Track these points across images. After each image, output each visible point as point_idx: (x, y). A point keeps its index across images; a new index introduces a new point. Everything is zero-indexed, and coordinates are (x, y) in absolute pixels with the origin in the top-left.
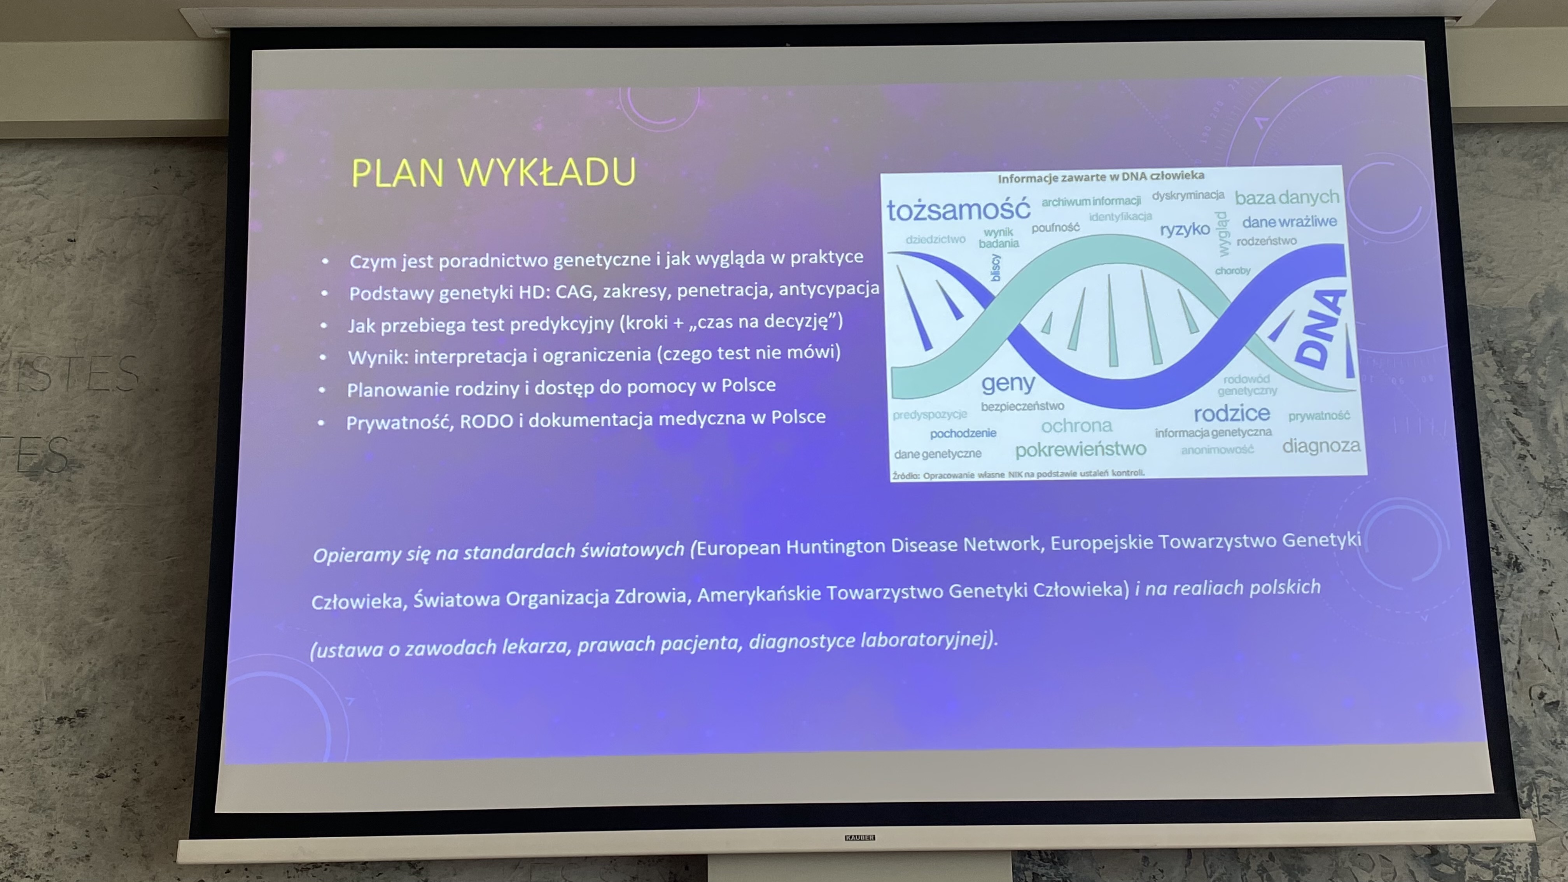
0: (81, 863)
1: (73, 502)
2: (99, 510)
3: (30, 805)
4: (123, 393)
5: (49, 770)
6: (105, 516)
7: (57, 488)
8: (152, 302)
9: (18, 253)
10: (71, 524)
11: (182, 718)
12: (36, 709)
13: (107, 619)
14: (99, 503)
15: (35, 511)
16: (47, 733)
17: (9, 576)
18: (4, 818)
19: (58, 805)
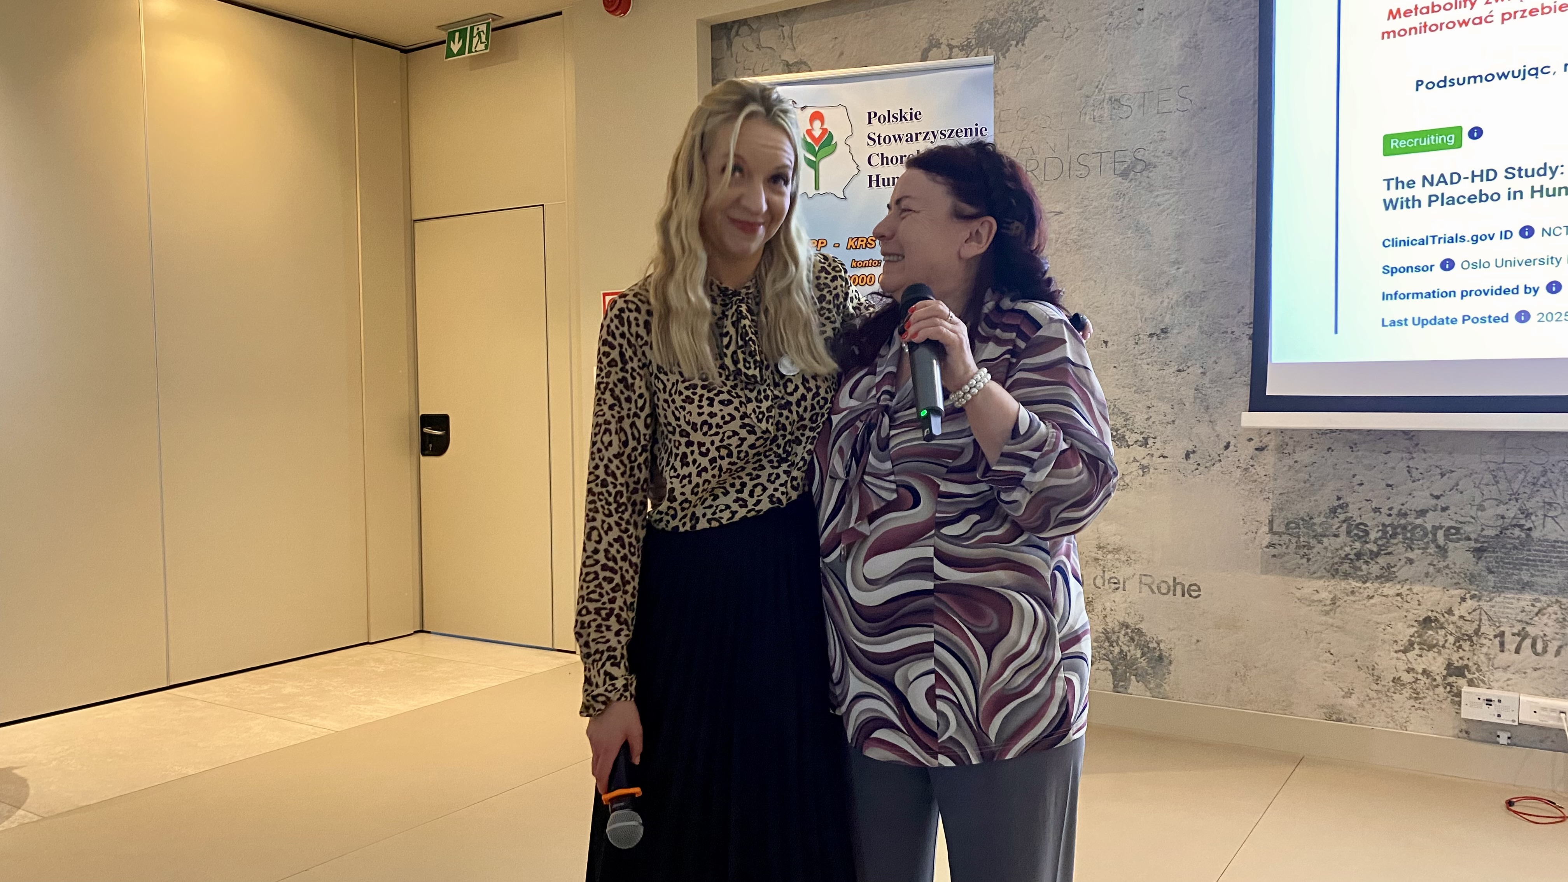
0: (1169, 425)
1: (1151, 192)
2: (1167, 197)
3: (1135, 388)
4: (1182, 113)
5: (1146, 367)
6: (1174, 199)
7: (1140, 183)
8: (1199, 45)
9: (1105, 24)
10: (1150, 206)
11: (1232, 332)
12: (1134, 329)
13: (1178, 268)
14: (1168, 191)
15: (1127, 199)
16: (1143, 343)
17: (1112, 244)
18: (1118, 397)
19: (1152, 389)
